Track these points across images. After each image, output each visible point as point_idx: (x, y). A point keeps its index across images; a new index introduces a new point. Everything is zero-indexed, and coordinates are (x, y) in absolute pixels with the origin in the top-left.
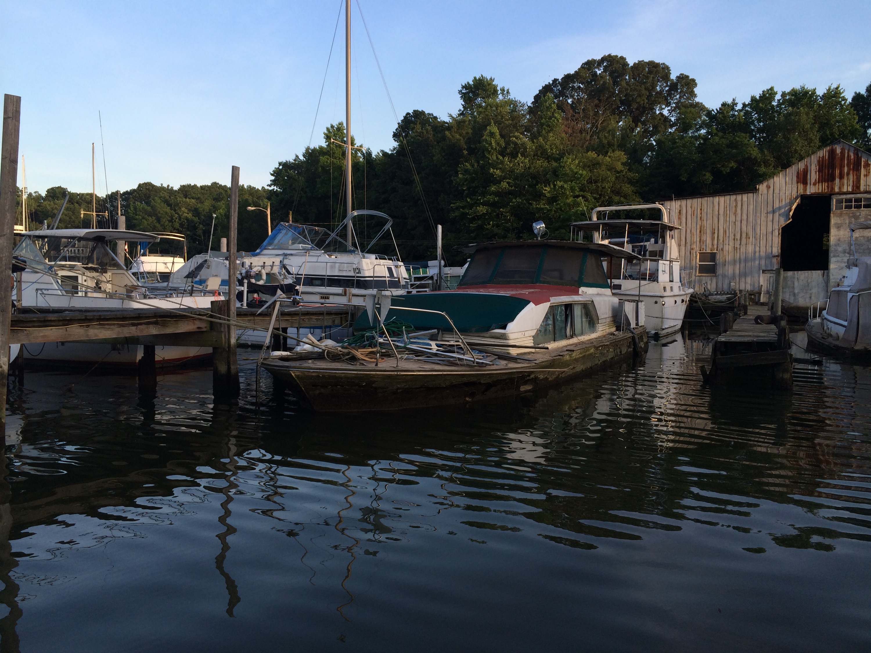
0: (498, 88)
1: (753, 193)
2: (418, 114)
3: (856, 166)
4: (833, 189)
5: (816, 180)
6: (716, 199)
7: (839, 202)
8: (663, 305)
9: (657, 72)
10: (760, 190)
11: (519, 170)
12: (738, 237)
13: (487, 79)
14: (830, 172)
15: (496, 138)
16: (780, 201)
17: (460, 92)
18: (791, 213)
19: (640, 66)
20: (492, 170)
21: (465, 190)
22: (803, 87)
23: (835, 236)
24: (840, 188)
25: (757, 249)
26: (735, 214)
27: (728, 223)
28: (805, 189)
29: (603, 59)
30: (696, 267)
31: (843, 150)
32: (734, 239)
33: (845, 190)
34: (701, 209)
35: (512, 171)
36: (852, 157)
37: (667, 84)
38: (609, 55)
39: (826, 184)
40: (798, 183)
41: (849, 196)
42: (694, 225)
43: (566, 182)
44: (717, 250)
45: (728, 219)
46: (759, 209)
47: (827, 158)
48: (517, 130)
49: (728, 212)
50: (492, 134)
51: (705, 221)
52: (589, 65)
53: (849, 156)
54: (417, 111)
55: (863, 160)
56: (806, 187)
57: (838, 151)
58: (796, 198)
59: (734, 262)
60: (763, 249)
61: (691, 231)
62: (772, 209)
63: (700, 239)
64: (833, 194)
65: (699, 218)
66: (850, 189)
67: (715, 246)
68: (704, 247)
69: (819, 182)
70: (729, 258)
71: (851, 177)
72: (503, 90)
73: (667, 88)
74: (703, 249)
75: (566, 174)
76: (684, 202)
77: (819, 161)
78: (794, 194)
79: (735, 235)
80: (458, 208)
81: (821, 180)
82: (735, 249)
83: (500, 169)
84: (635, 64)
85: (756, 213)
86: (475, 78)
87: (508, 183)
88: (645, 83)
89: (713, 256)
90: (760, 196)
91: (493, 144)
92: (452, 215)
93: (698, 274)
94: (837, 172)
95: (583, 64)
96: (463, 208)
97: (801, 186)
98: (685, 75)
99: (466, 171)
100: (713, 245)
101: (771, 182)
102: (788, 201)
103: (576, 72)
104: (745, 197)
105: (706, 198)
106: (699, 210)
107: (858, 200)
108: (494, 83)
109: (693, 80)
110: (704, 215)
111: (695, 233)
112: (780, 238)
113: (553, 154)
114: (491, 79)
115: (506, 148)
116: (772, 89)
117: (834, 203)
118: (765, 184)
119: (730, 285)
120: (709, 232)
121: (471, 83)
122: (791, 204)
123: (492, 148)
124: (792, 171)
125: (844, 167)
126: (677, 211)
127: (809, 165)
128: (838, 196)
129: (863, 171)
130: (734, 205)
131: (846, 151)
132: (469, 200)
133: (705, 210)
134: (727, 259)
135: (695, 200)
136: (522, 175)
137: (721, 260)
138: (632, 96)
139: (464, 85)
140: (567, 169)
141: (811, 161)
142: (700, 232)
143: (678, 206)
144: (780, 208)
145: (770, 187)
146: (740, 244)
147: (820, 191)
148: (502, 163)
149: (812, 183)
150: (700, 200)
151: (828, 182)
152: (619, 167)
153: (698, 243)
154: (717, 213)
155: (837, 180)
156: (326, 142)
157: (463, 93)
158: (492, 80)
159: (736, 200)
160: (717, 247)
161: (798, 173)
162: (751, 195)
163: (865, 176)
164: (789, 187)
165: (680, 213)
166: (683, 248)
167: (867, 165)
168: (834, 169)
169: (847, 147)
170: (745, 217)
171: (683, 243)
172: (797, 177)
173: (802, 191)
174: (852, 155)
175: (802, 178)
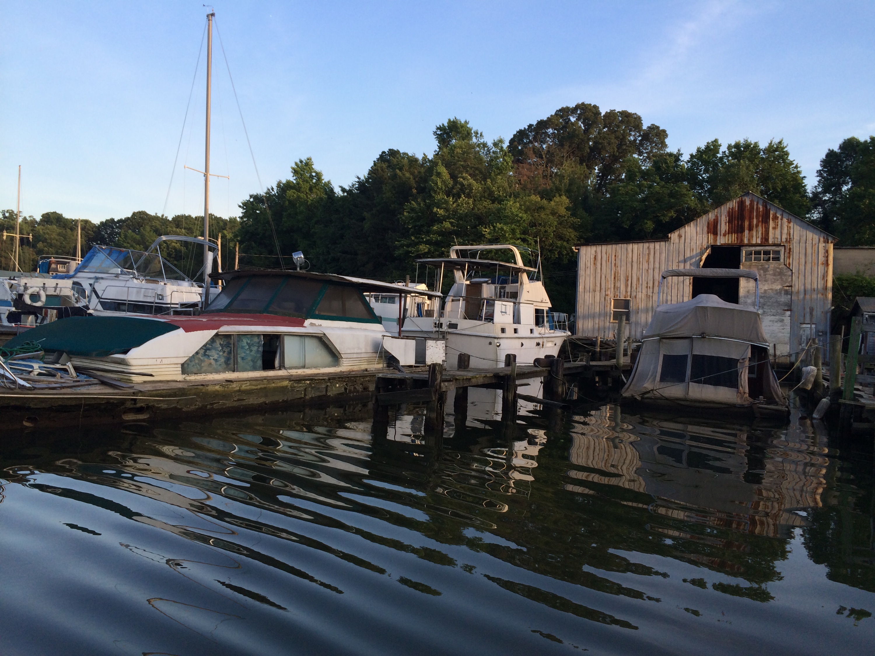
0: (472, 132)
1: (665, 241)
2: (393, 153)
3: (765, 219)
4: (742, 240)
5: (726, 231)
6: (630, 246)
7: (749, 254)
8: (498, 346)
9: (628, 121)
10: (672, 238)
11: (463, 210)
12: (651, 284)
13: (460, 122)
14: (740, 223)
15: (442, 178)
16: (692, 250)
17: (435, 133)
18: (702, 263)
19: (611, 115)
20: (435, 209)
21: (411, 228)
22: (747, 141)
23: (745, 287)
24: (749, 240)
25: (669, 298)
26: (648, 262)
27: (641, 271)
28: (715, 240)
29: (577, 107)
30: (610, 313)
31: (752, 202)
32: (647, 287)
33: (754, 242)
34: (615, 256)
35: (455, 211)
36: (761, 209)
37: (640, 133)
38: (583, 104)
39: (736, 235)
40: (708, 233)
41: (758, 248)
42: (609, 271)
43: (506, 224)
44: (631, 297)
45: (641, 267)
46: (671, 258)
47: (736, 209)
48: (467, 172)
49: (641, 259)
50: (439, 174)
51: (619, 268)
52: (564, 112)
53: (757, 208)
54: (392, 150)
55: (771, 212)
56: (716, 237)
57: (748, 203)
58: (707, 249)
59: (647, 310)
60: (674, 298)
61: (606, 277)
62: (683, 258)
63: (615, 286)
64: (743, 246)
65: (613, 265)
66: (759, 241)
67: (629, 294)
68: (619, 294)
69: (729, 233)
70: (642, 305)
71: (760, 228)
72: (476, 133)
73: (640, 138)
74: (617, 295)
75: (507, 217)
76: (599, 248)
77: (729, 212)
78: (705, 245)
79: (647, 283)
80: (402, 246)
81: (730, 231)
82: (648, 296)
83: (445, 208)
84: (607, 113)
85: (668, 261)
86: (449, 120)
87: (451, 223)
88: (615, 131)
89: (626, 304)
90: (672, 245)
91: (439, 184)
92: (397, 253)
93: (612, 320)
94: (747, 224)
95: (557, 111)
96: (408, 246)
97: (711, 236)
98: (656, 126)
99: (413, 210)
100: (626, 292)
101: (682, 231)
102: (699, 251)
103: (548, 118)
104: (657, 245)
105: (620, 245)
106: (613, 257)
107: (767, 253)
108: (468, 126)
109: (664, 131)
110: (618, 262)
112: (691, 287)
113: (500, 196)
114: (466, 121)
115: (453, 188)
116: (716, 141)
117: (744, 255)
118: (677, 233)
119: (643, 333)
120: (623, 279)
121: (446, 124)
122: (702, 254)
123: (438, 188)
124: (703, 221)
125: (753, 218)
126: (593, 257)
127: (719, 215)
128: (747, 247)
129: (772, 224)
130: (647, 252)
131: (755, 203)
132: (413, 238)
133: (620, 257)
134: (640, 307)
135: (610, 246)
136: (466, 215)
137: (634, 308)
138: (601, 144)
139: (438, 126)
140: (507, 211)
141: (721, 212)
142: (615, 278)
143: (593, 252)
144: (691, 258)
145: (681, 236)
146: (653, 293)
147: (730, 242)
148: (446, 202)
149: (722, 234)
150: (614, 246)
151: (737, 233)
152: (562, 211)
153: (612, 289)
154: (630, 260)
155: (746, 232)
156: (293, 176)
157: (438, 134)
158: (466, 123)
159: (649, 248)
160: (631, 294)
161: (708, 223)
162: (663, 243)
163: (774, 228)
164: (700, 236)
165: (595, 258)
166: (598, 293)
167: (775, 218)
168: (743, 220)
169: (756, 199)
170: (657, 265)
171: (598, 288)
172: (708, 227)
173: (712, 241)
174: (761, 207)
175: (713, 229)
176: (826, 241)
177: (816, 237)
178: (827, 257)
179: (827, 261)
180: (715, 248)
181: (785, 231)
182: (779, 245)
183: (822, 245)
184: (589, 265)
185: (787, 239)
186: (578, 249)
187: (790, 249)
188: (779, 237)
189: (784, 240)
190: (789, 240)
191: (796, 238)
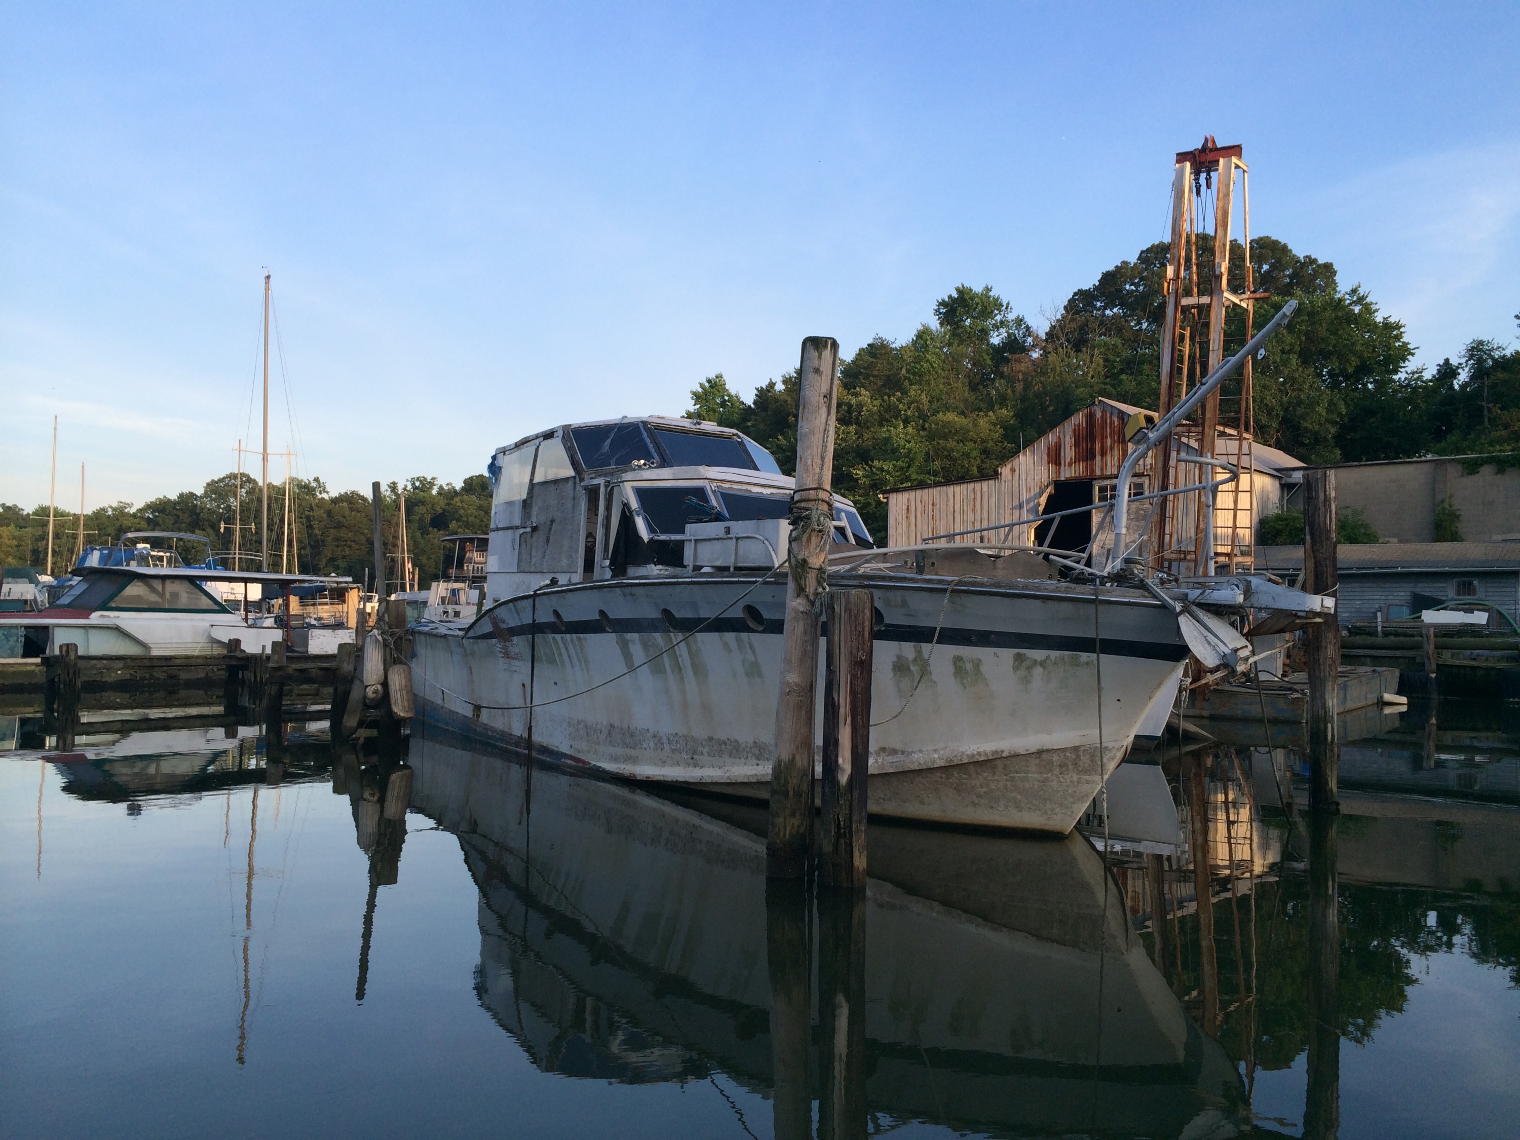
1: (995, 479)
3: (1122, 437)
4: (1093, 470)
5: (1071, 459)
6: (951, 489)
7: (1102, 490)
10: (1003, 474)
13: (977, 290)
14: (1089, 446)
16: (1029, 490)
17: (937, 312)
18: (1041, 509)
24: (1102, 469)
26: (974, 510)
27: (965, 524)
28: (1058, 473)
31: (1104, 413)
33: (1109, 472)
34: (933, 504)
36: (1116, 424)
39: (1084, 464)
40: (1049, 463)
42: (925, 526)
45: (965, 519)
46: (1002, 503)
47: (1084, 426)
49: (965, 508)
51: (938, 522)
52: (1151, 254)
53: (1110, 422)
56: (1060, 469)
57: (1099, 415)
58: (1047, 486)
62: (1018, 503)
64: (1095, 479)
65: (930, 517)
66: (1117, 472)
69: (1075, 462)
71: (1115, 452)
72: (1001, 305)
76: (912, 495)
77: (1074, 430)
78: (1045, 481)
85: (999, 508)
86: (958, 289)
90: (1003, 483)
94: (1098, 446)
95: (1142, 252)
97: (1053, 468)
98: (1313, 258)
101: (1016, 462)
102: (1037, 490)
104: (983, 485)
105: (938, 488)
106: (930, 506)
109: (1329, 266)
110: (937, 513)
114: (987, 288)
117: (1097, 492)
118: (1009, 467)
122: (1041, 494)
124: (1042, 445)
125: (1106, 437)
126: (905, 507)
127: (1062, 437)
128: (1100, 481)
130: (973, 497)
131: (1108, 415)
133: (938, 505)
135: (925, 491)
139: (941, 301)
141: (1064, 432)
143: (905, 501)
144: (1027, 501)
145: (1015, 471)
147: (1078, 474)
149: (1067, 464)
150: (931, 491)
151: (1087, 461)
154: (952, 509)
155: (1098, 458)
156: (695, 405)
157: (942, 313)
158: (987, 290)
159: (974, 489)
161: (1049, 449)
162: (991, 482)
164: (1038, 469)
165: (908, 509)
168: (1093, 442)
170: (985, 515)
172: (1048, 455)
173: (1054, 474)
174: (1116, 420)
175: (1055, 457)
182: (1141, 475)
184: (901, 520)
185: (1151, 465)
186: (887, 498)
188: (1142, 463)
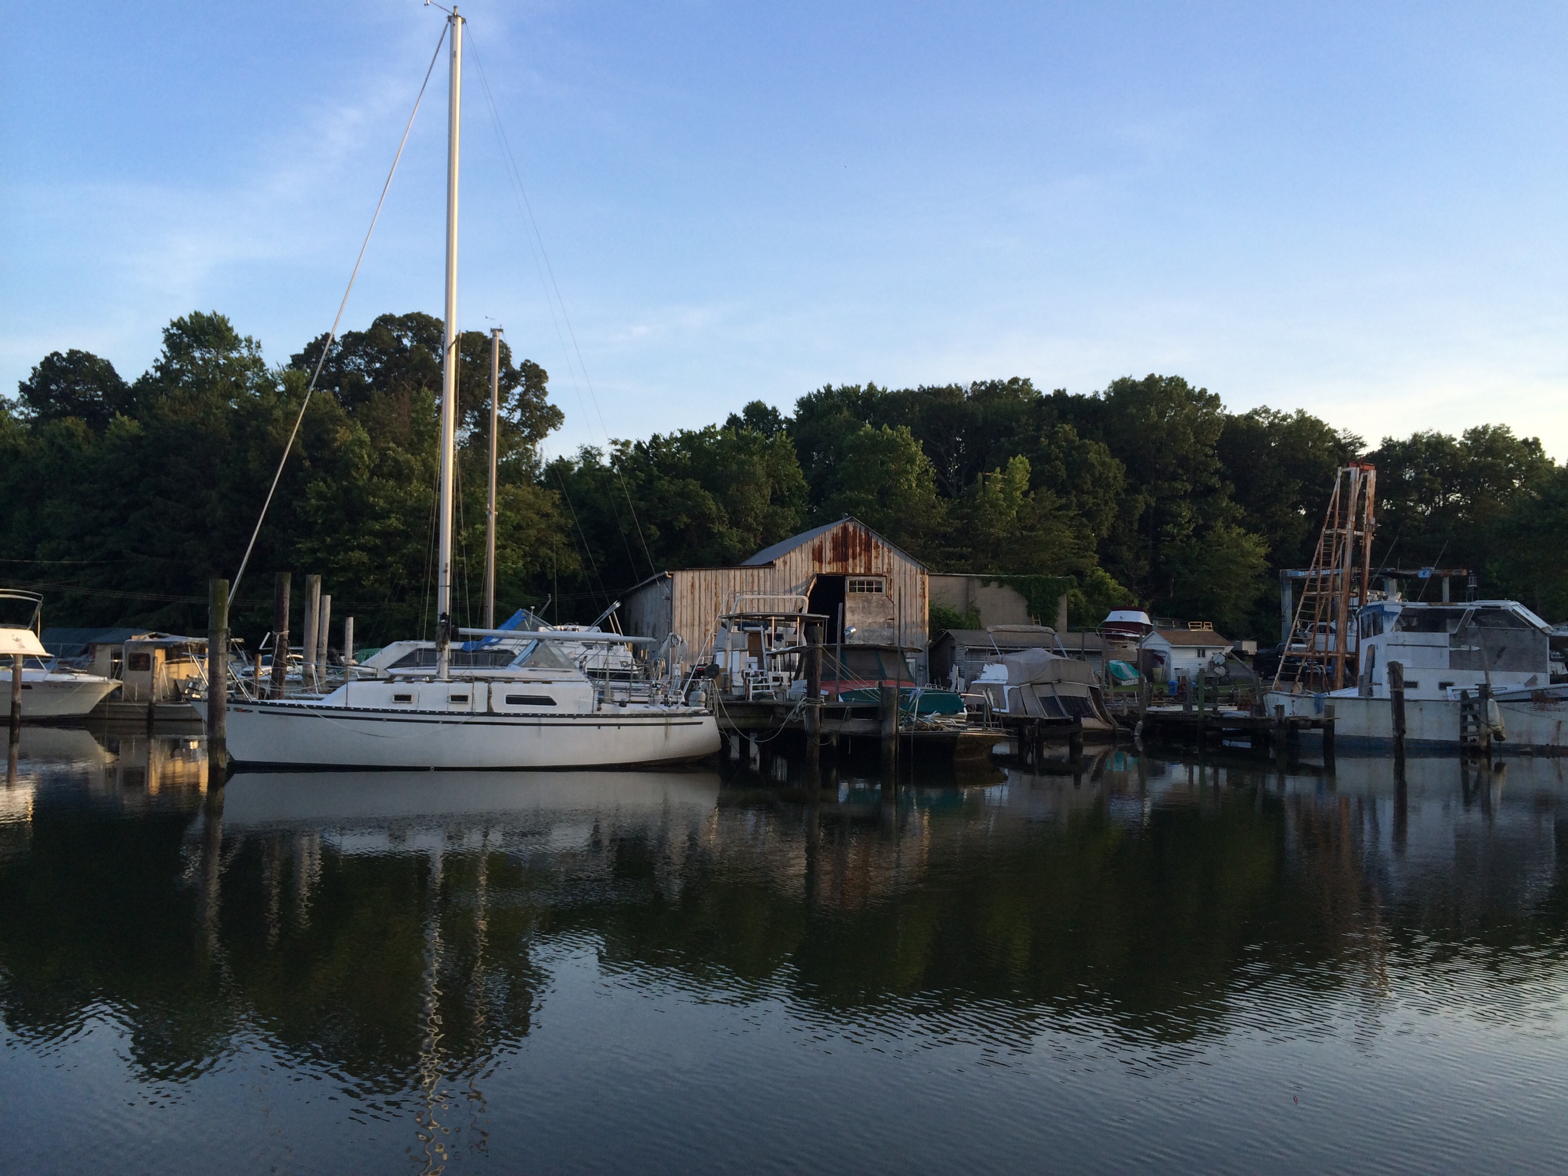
0: (242, 338)
1: (771, 569)
2: (77, 357)
3: (867, 548)
4: (847, 569)
5: (831, 559)
6: (732, 572)
7: (852, 583)
10: (777, 565)
14: (844, 550)
16: (797, 579)
17: (165, 332)
18: (809, 592)
20: (371, 499)
21: (320, 523)
23: (850, 620)
24: (853, 569)
26: (752, 591)
28: (821, 568)
29: (410, 318)
31: (855, 528)
33: (858, 572)
34: (716, 584)
35: (402, 503)
36: (863, 537)
38: (419, 314)
39: (840, 564)
40: (813, 560)
41: (862, 578)
42: (708, 601)
46: (776, 587)
47: (840, 535)
49: (745, 588)
51: (720, 598)
52: (385, 321)
53: (860, 535)
54: (78, 352)
55: (873, 541)
56: (821, 565)
57: (851, 529)
58: (813, 578)
61: (705, 605)
62: (789, 588)
64: (847, 575)
65: (713, 594)
66: (862, 571)
69: (833, 561)
71: (863, 557)
72: (249, 341)
76: (697, 574)
77: (833, 538)
78: (811, 573)
81: (835, 559)
84: (459, 333)
85: (773, 591)
86: (197, 313)
90: (777, 572)
94: (850, 551)
95: (377, 319)
97: (817, 564)
98: (533, 364)
101: (788, 557)
102: (804, 580)
104: (762, 572)
106: (713, 585)
107: (870, 583)
108: (233, 327)
110: (719, 591)
111: (710, 611)
114: (224, 318)
117: (848, 585)
118: (781, 560)
122: (808, 583)
124: (807, 546)
125: (857, 546)
126: (689, 584)
127: (823, 542)
128: (851, 577)
129: (873, 553)
130: (751, 580)
131: (858, 530)
133: (720, 585)
135: (709, 572)
139: (174, 321)
141: (825, 536)
142: (715, 610)
143: (689, 578)
144: (797, 587)
145: (787, 563)
147: (834, 571)
149: (827, 562)
150: (714, 572)
151: (842, 561)
154: (732, 588)
155: (851, 560)
157: (170, 334)
159: (752, 575)
161: (813, 549)
162: (767, 571)
163: (876, 558)
164: (805, 564)
165: (692, 586)
166: (696, 628)
167: (877, 547)
168: (847, 548)
169: (858, 526)
171: (696, 623)
172: (813, 554)
173: (817, 569)
174: (863, 534)
175: (818, 555)
176: (923, 573)
177: (914, 568)
178: (924, 589)
179: (924, 592)
180: (821, 578)
181: (886, 561)
182: (881, 576)
183: (919, 576)
184: (685, 595)
185: (888, 569)
186: (672, 575)
187: (891, 580)
188: (881, 567)
189: (885, 570)
190: (890, 571)
191: (896, 568)
